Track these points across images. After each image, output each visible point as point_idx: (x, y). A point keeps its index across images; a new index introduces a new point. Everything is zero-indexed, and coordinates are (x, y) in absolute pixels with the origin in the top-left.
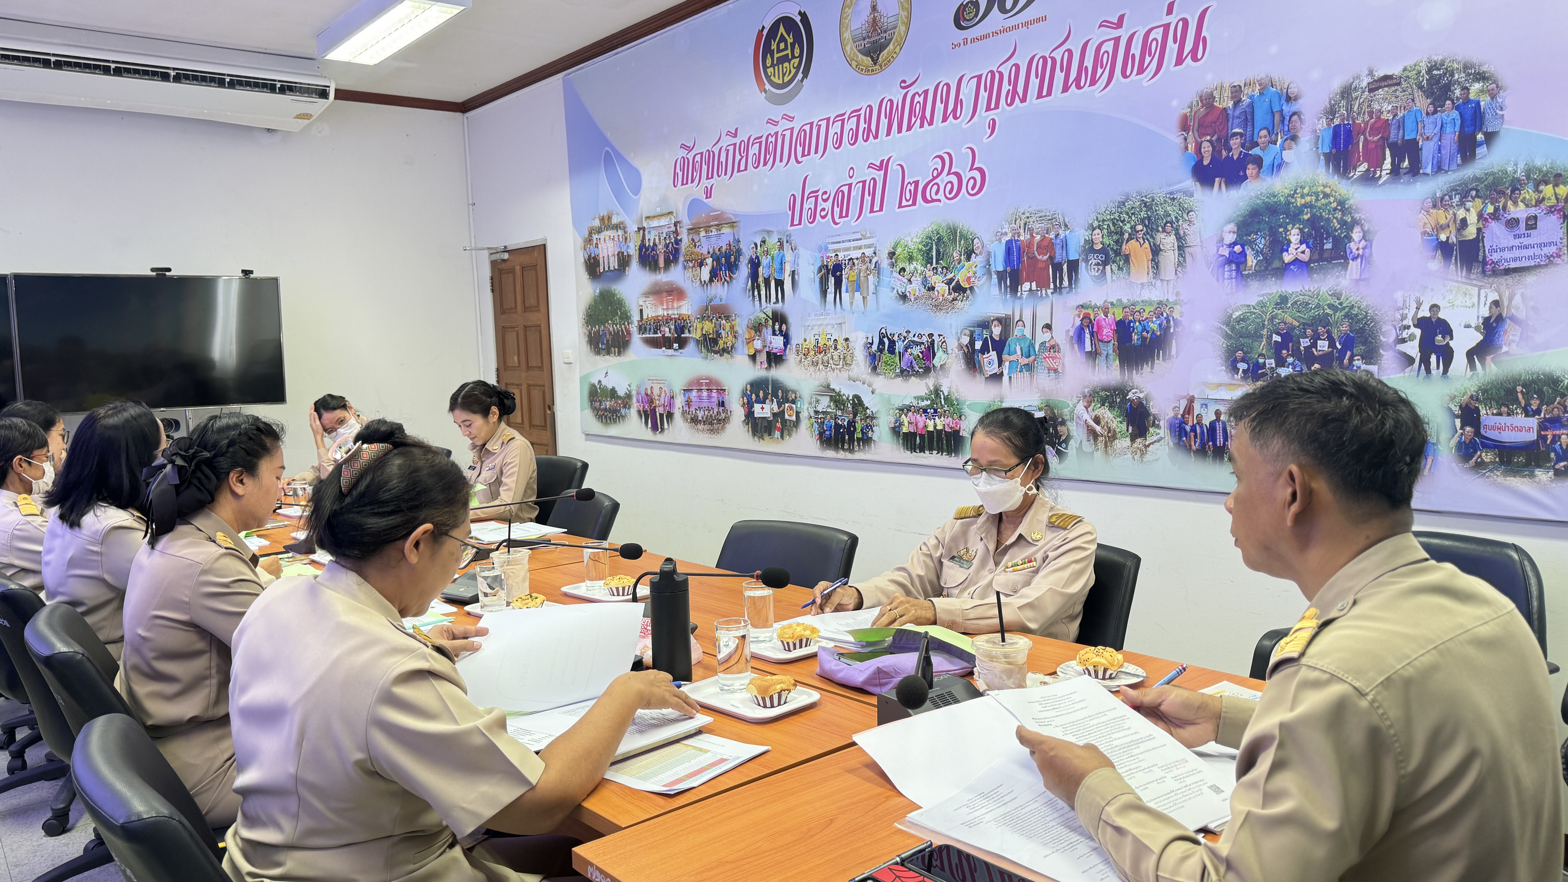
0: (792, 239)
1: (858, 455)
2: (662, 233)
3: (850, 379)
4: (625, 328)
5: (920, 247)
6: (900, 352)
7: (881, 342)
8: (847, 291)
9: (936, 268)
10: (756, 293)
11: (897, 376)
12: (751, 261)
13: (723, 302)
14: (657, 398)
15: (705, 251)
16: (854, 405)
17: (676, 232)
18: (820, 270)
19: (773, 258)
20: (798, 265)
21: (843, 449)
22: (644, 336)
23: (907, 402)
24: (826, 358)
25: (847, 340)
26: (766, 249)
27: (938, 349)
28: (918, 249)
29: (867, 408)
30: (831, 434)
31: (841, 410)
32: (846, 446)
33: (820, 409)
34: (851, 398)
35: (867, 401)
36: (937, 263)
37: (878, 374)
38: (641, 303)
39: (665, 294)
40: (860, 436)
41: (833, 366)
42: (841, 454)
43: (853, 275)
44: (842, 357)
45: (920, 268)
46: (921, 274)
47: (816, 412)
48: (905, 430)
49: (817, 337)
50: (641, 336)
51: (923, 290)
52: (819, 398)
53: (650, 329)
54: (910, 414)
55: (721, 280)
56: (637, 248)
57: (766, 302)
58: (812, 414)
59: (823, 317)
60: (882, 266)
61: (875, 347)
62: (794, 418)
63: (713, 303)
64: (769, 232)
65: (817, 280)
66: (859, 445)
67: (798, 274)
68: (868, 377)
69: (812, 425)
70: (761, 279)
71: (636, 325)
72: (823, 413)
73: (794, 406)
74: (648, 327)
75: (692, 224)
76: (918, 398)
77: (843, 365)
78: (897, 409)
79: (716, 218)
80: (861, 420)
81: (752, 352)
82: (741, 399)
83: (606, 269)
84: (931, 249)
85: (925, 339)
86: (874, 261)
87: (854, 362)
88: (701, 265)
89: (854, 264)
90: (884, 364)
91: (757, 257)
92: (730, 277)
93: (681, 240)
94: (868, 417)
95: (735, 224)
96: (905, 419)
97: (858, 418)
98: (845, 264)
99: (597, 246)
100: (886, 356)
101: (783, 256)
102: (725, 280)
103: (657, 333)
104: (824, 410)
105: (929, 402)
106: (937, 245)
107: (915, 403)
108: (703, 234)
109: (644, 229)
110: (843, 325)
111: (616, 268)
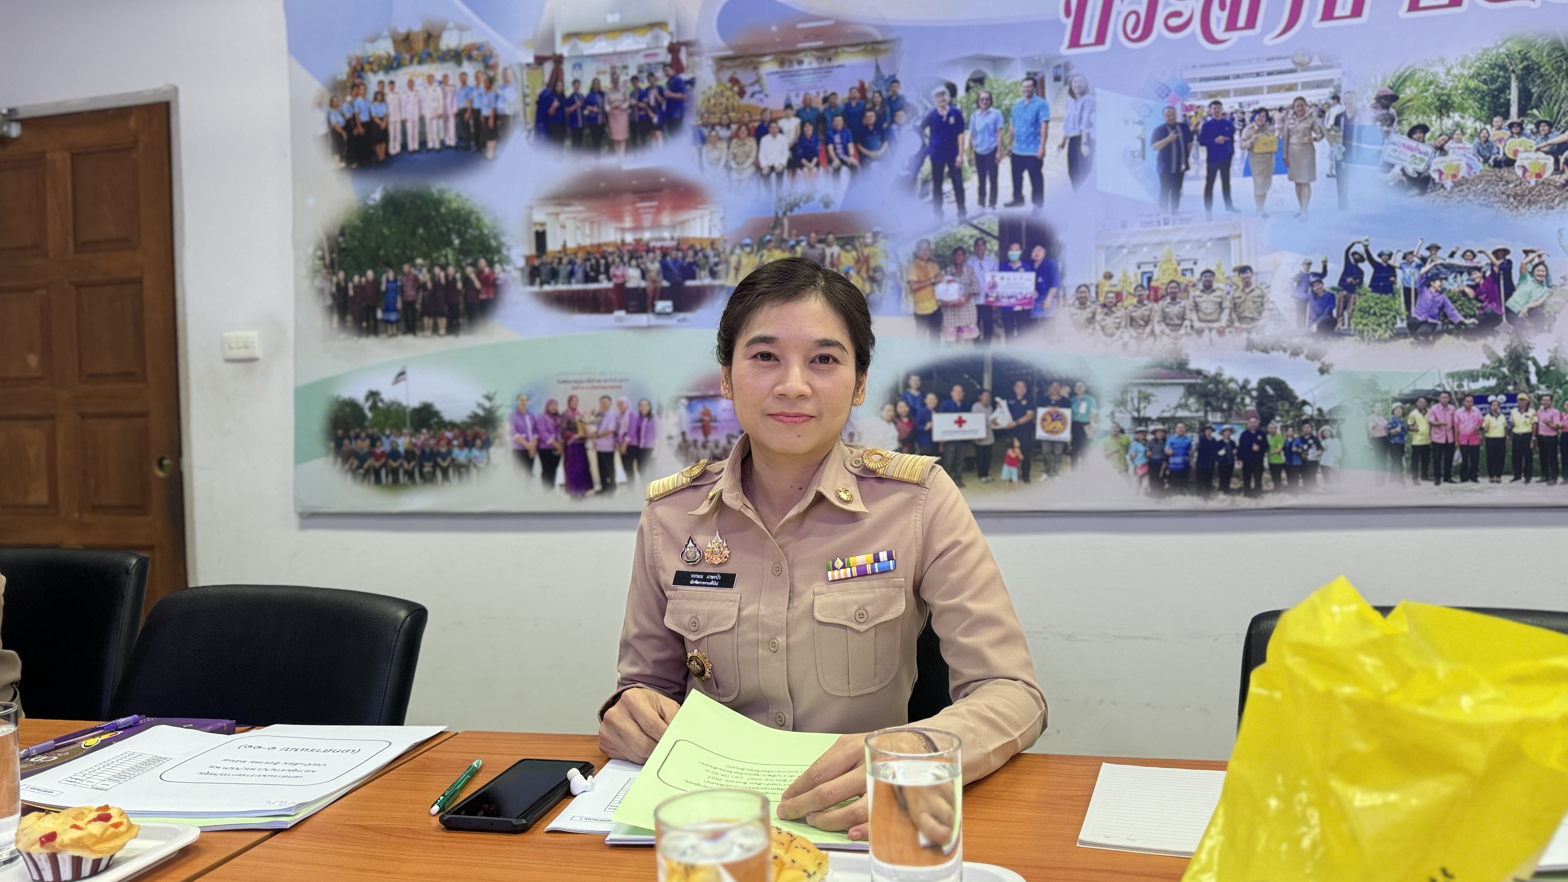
0: (1073, 72)
1: (1270, 500)
2: (625, 67)
3: (1250, 346)
4: (480, 274)
5: (1473, 84)
6: (1407, 291)
7: (1351, 270)
8: (1247, 172)
9: (1520, 125)
10: (948, 186)
11: (1399, 335)
12: (934, 121)
13: (835, 208)
14: (588, 418)
15: (774, 102)
16: (1262, 399)
17: (676, 65)
18: (1162, 132)
19: (1007, 113)
20: (1090, 125)
21: (1225, 488)
22: (547, 288)
23: (1427, 385)
24: (1174, 310)
25: (1243, 270)
26: (984, 95)
27: (1522, 277)
28: (1467, 88)
29: (1304, 403)
30: (1186, 464)
31: (1222, 410)
32: (1235, 483)
33: (1152, 411)
34: (1254, 384)
35: (1300, 389)
36: (1522, 112)
37: (1341, 335)
38: (539, 216)
39: (628, 197)
40: (1282, 459)
41: (1197, 325)
42: (1221, 501)
43: (1269, 141)
44: (1227, 304)
45: (1470, 124)
46: (1476, 134)
47: (1140, 421)
48: (1418, 440)
49: (1144, 268)
50: (536, 288)
51: (1479, 166)
52: (1150, 390)
53: (571, 274)
54: (1434, 407)
55: (830, 161)
56: (532, 100)
57: (982, 202)
58: (1127, 424)
59: (1167, 227)
60: (1357, 122)
61: (1331, 282)
62: (1066, 435)
63: (797, 212)
64: (997, 62)
65: (1153, 155)
66: (1276, 478)
67: (1090, 143)
68: (1310, 341)
69: (1127, 447)
70: (964, 159)
71: (521, 263)
72: (1162, 420)
73: (1067, 412)
74: (564, 270)
75: (731, 48)
76: (1458, 376)
77: (1231, 322)
78: (1395, 400)
79: (817, 34)
80: (1285, 428)
81: (929, 307)
82: (889, 407)
83: (413, 145)
84: (1506, 87)
85: (1482, 261)
86: (1333, 112)
87: (1266, 314)
88: (760, 132)
89: (1270, 120)
90: (1357, 314)
91: (957, 114)
92: (862, 157)
93: (692, 82)
94: (1306, 422)
95: (882, 47)
96: (1420, 420)
97: (1276, 425)
98: (1243, 120)
99: (380, 97)
100: (1366, 296)
101: (1044, 107)
102: (843, 163)
103: (595, 280)
104: (1167, 415)
105: (1492, 382)
106: (1521, 79)
107: (1450, 385)
108: (769, 67)
109: (558, 60)
110: (1234, 243)
111: (451, 141)
